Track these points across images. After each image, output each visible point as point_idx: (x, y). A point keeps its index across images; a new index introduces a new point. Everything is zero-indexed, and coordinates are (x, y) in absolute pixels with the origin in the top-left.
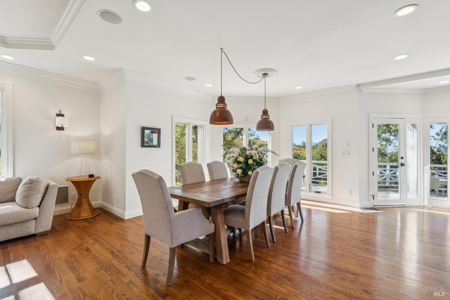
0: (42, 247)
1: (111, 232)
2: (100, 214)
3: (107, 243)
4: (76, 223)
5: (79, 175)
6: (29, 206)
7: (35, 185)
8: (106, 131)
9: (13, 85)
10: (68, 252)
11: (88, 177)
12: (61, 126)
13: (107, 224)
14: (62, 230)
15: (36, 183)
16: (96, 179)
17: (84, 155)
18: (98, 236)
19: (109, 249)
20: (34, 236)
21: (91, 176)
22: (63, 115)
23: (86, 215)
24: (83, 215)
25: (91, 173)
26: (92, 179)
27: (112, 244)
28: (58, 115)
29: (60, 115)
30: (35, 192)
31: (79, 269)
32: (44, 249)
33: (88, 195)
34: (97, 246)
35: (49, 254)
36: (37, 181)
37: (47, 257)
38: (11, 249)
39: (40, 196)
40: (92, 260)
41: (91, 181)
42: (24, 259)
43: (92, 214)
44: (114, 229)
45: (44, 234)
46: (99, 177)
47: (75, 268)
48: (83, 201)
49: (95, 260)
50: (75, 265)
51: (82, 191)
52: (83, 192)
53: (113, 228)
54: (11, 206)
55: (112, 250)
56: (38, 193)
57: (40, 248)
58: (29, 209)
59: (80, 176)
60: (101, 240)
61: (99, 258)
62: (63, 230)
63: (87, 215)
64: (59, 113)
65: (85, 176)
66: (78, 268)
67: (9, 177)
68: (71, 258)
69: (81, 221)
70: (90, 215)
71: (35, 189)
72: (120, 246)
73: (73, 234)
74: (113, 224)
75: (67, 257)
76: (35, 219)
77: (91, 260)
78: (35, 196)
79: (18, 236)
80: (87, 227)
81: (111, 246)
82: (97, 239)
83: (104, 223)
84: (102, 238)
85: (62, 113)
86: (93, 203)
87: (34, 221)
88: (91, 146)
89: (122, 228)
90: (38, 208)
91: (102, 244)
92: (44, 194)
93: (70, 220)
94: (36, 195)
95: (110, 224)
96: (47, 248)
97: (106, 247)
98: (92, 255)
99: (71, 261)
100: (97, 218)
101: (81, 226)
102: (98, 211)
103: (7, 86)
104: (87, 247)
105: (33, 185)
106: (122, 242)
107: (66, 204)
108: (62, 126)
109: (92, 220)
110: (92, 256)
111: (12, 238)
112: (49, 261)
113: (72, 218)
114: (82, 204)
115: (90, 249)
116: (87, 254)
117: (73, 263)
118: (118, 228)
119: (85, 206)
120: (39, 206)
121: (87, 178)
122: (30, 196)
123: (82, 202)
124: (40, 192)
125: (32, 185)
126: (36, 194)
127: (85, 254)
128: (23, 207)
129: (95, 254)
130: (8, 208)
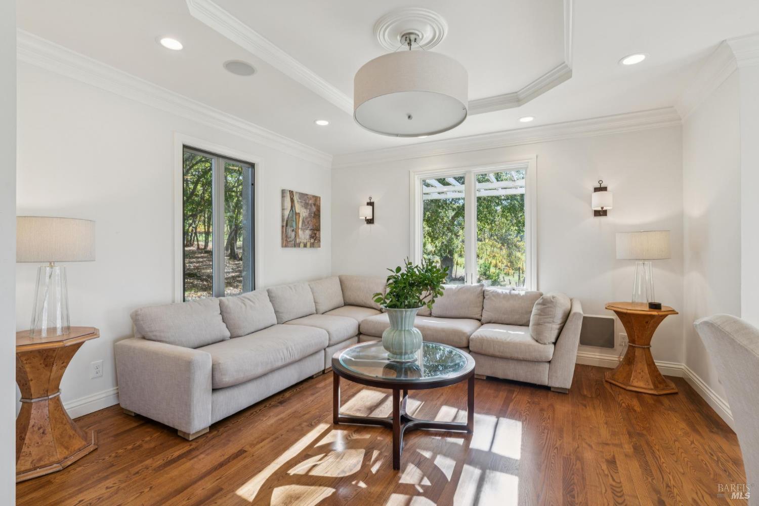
0: (547, 414)
1: (681, 450)
2: (676, 393)
3: (659, 473)
4: (618, 393)
5: (631, 301)
6: (541, 340)
7: (548, 307)
8: (695, 208)
9: (537, 157)
10: (577, 446)
11: (648, 307)
12: (600, 209)
13: (683, 425)
14: (590, 396)
15: (549, 305)
16: (667, 315)
17: (641, 262)
18: (648, 443)
19: (658, 492)
20: (547, 388)
21: (655, 306)
22: (605, 189)
23: (641, 384)
24: (635, 384)
25: (657, 301)
26: (655, 313)
27: (672, 482)
28: (597, 190)
29: (601, 189)
30: (548, 320)
31: (576, 495)
32: (549, 418)
33: (649, 344)
34: (634, 467)
35: (549, 431)
36: (552, 302)
37: (546, 435)
38: (516, 395)
39: (555, 327)
40: (609, 491)
41: (652, 316)
42: (519, 420)
43: (656, 387)
44: (693, 446)
45: (561, 393)
46: (673, 311)
47: (572, 487)
48: (636, 354)
49: (616, 497)
50: (576, 481)
51: (636, 334)
52: (636, 337)
53: (692, 442)
54: (523, 333)
55: (664, 498)
56: (553, 322)
57: (545, 413)
58: (540, 345)
59: (633, 303)
60: (649, 458)
61: (627, 498)
62: (592, 397)
63: (644, 386)
64: (598, 186)
65: (642, 304)
66: (576, 490)
67: (533, 290)
68: (576, 462)
69: (629, 393)
70: (652, 389)
71: (548, 315)
72: (690, 500)
73: (602, 412)
74: (696, 431)
75: (572, 455)
76: (549, 362)
77: (606, 491)
78: (547, 324)
79: (529, 381)
80: (635, 411)
81: (668, 486)
82: (643, 451)
83: (675, 420)
84: (653, 453)
85: (603, 186)
86: (658, 363)
87: (547, 365)
88: (655, 243)
89: (720, 454)
90: (553, 346)
91: (646, 469)
92: (562, 325)
93: (610, 383)
94: (550, 325)
95: (688, 429)
96: (553, 419)
97: (654, 481)
98: (614, 480)
99: (574, 467)
100: (666, 401)
101: (623, 405)
102: (673, 385)
103: (530, 160)
104: (614, 457)
105: (546, 308)
106: (700, 495)
107: (610, 350)
108: (602, 208)
109: (651, 401)
110: (614, 484)
111: (521, 380)
112: (544, 444)
113: (614, 380)
114: (634, 359)
115: (618, 462)
116: (606, 472)
117: (573, 474)
118: (707, 448)
119: (641, 367)
120: (555, 343)
121: (645, 310)
122: (542, 325)
123: (634, 356)
124: (555, 321)
125: (545, 306)
126: (550, 323)
127: (602, 470)
128: (534, 339)
129: (620, 482)
130: (518, 335)
